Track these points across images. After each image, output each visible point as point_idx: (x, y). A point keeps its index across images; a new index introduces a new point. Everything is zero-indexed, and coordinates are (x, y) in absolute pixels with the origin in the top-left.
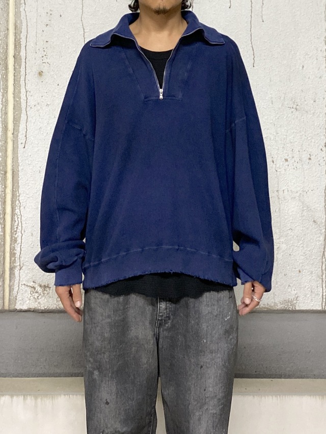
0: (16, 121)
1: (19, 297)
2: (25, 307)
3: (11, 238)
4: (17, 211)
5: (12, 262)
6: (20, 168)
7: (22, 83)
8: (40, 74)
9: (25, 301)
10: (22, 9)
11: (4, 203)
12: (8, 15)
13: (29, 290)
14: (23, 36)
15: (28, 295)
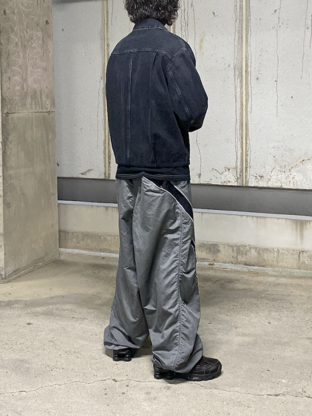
0: (247, 100)
1: (250, 181)
2: (252, 186)
3: (246, 154)
4: (248, 142)
5: (246, 165)
6: (249, 122)
7: (249, 83)
8: (257, 79)
9: (252, 183)
10: (249, 49)
11: (242, 138)
12: (242, 52)
13: (254, 177)
14: (249, 61)
15: (254, 180)
